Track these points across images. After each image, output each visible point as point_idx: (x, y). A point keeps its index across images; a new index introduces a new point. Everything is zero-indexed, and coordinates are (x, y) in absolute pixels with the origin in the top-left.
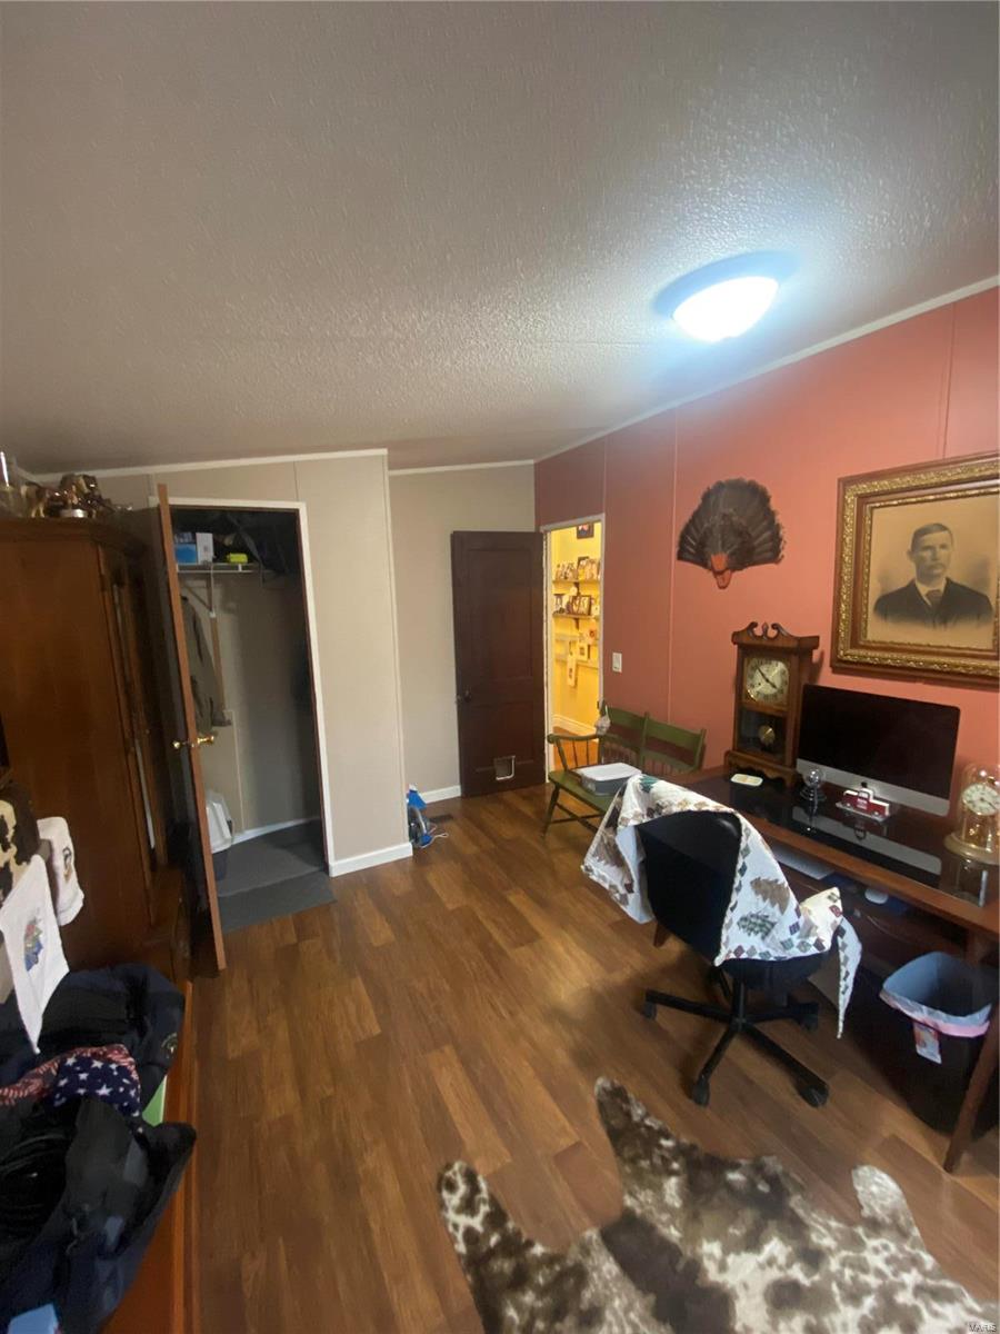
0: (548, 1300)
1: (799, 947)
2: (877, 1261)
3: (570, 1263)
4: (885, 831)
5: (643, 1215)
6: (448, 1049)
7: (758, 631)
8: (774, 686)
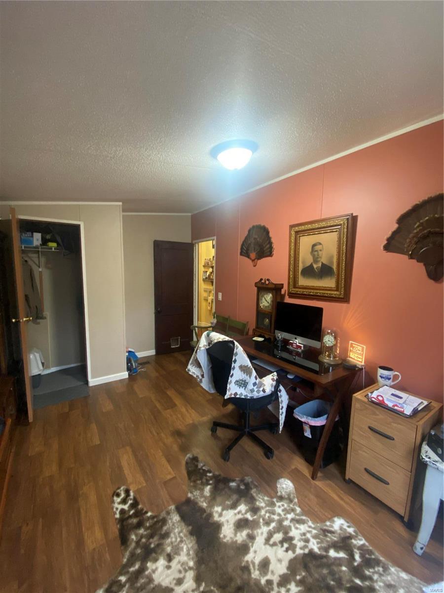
0: (149, 531)
1: (257, 392)
2: (279, 510)
3: (161, 518)
4: (302, 356)
5: (194, 500)
6: (128, 448)
7: (263, 281)
8: (268, 303)
